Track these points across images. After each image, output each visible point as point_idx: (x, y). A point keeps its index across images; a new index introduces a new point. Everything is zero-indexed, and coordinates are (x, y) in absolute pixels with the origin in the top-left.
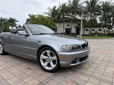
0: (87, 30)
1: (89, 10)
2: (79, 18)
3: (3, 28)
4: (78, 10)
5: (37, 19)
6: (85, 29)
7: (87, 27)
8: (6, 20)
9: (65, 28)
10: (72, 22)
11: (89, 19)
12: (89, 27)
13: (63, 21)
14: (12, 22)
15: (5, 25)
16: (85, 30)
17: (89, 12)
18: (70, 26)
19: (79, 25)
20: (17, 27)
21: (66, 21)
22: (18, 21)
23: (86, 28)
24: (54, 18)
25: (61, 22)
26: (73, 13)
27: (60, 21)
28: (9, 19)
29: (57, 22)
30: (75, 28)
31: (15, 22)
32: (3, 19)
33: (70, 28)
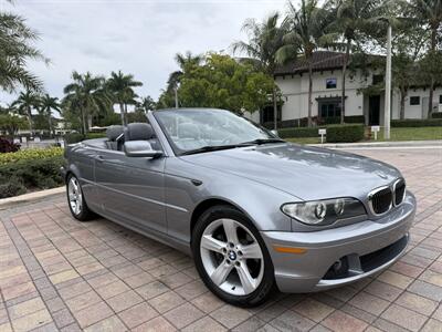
0: (415, 101)
1: (424, 12)
2: (375, 53)
3: (92, 112)
4: (371, 21)
5: (205, 73)
6: (408, 98)
7: (414, 88)
8: (102, 82)
9: (314, 96)
10: (349, 72)
11: (423, 51)
12: (424, 88)
13: (307, 71)
14: (121, 86)
15: (99, 102)
16: (407, 103)
17: (423, 24)
18: (339, 86)
19: (379, 79)
21: (321, 70)
22: (140, 84)
23: (411, 94)
24: (272, 61)
25: (301, 73)
26: (349, 36)
27: (297, 72)
28: (111, 77)
29: (283, 76)
30: (361, 96)
31: (132, 88)
32: (93, 81)
33: (340, 94)
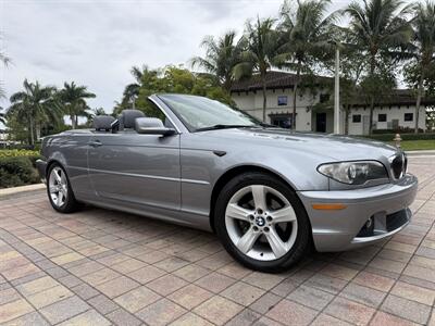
0: (357, 119)
1: (365, 39)
2: (321, 74)
3: (41, 122)
4: (319, 44)
5: (164, 86)
6: (351, 116)
7: (356, 107)
8: (53, 92)
9: (268, 112)
10: (299, 90)
11: (364, 73)
12: (365, 107)
13: (261, 89)
14: (73, 97)
15: (48, 113)
16: (351, 120)
17: (362, 50)
18: (290, 104)
19: (324, 98)
20: (89, 116)
21: (273, 88)
22: (93, 96)
23: (354, 112)
24: (228, 78)
25: (255, 90)
26: (300, 56)
27: (251, 90)
28: (63, 87)
29: (238, 92)
30: (310, 113)
31: (85, 99)
32: (43, 91)
33: (291, 111)
